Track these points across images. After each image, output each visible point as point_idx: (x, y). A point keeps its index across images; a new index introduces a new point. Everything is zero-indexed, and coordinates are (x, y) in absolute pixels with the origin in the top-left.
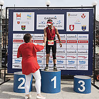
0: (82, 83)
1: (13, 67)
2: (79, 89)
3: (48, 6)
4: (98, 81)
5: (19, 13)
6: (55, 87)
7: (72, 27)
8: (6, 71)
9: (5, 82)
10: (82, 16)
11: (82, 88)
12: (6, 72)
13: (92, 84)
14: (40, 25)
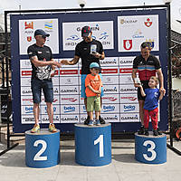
0: (149, 146)
1: (23, 122)
2: (145, 156)
3: (82, 5)
4: (178, 140)
5: (29, 21)
6: (101, 155)
7: (128, 43)
8: (11, 128)
9: (9, 149)
10: (146, 23)
11: (150, 155)
12: (11, 131)
13: (168, 145)
14: (70, 41)
